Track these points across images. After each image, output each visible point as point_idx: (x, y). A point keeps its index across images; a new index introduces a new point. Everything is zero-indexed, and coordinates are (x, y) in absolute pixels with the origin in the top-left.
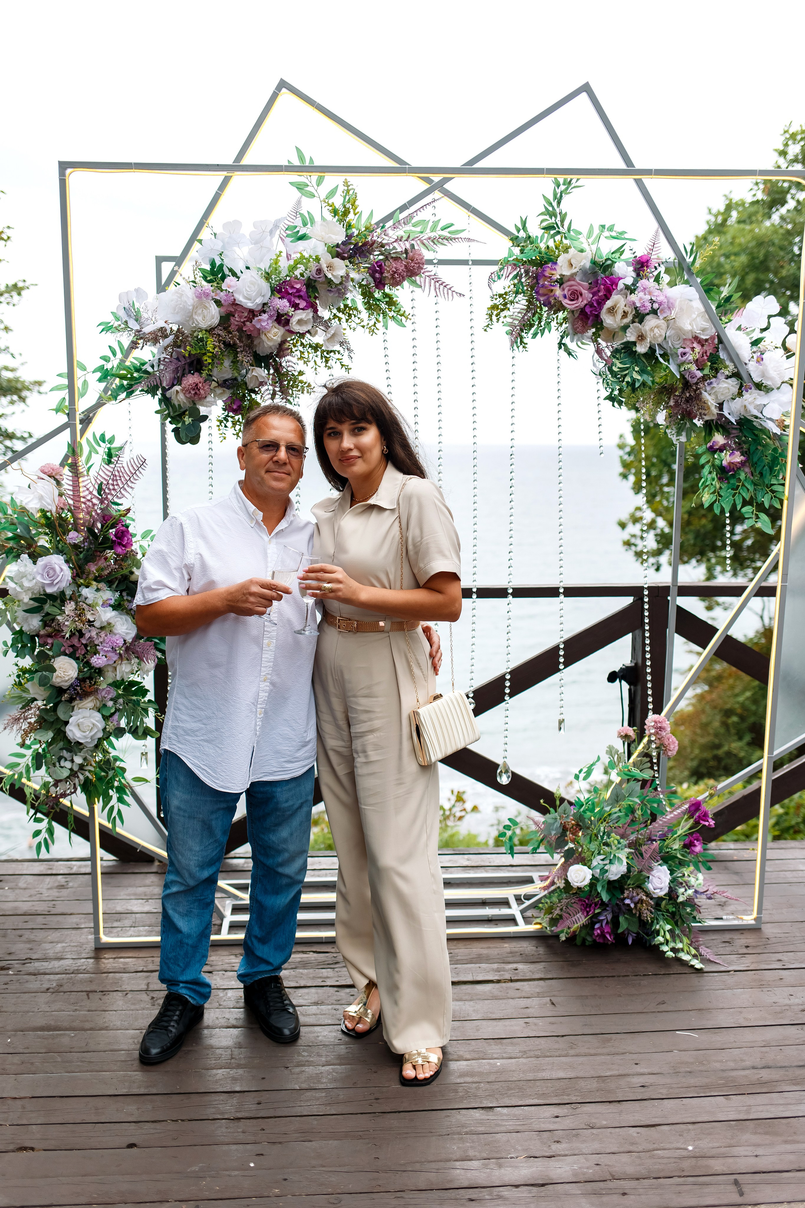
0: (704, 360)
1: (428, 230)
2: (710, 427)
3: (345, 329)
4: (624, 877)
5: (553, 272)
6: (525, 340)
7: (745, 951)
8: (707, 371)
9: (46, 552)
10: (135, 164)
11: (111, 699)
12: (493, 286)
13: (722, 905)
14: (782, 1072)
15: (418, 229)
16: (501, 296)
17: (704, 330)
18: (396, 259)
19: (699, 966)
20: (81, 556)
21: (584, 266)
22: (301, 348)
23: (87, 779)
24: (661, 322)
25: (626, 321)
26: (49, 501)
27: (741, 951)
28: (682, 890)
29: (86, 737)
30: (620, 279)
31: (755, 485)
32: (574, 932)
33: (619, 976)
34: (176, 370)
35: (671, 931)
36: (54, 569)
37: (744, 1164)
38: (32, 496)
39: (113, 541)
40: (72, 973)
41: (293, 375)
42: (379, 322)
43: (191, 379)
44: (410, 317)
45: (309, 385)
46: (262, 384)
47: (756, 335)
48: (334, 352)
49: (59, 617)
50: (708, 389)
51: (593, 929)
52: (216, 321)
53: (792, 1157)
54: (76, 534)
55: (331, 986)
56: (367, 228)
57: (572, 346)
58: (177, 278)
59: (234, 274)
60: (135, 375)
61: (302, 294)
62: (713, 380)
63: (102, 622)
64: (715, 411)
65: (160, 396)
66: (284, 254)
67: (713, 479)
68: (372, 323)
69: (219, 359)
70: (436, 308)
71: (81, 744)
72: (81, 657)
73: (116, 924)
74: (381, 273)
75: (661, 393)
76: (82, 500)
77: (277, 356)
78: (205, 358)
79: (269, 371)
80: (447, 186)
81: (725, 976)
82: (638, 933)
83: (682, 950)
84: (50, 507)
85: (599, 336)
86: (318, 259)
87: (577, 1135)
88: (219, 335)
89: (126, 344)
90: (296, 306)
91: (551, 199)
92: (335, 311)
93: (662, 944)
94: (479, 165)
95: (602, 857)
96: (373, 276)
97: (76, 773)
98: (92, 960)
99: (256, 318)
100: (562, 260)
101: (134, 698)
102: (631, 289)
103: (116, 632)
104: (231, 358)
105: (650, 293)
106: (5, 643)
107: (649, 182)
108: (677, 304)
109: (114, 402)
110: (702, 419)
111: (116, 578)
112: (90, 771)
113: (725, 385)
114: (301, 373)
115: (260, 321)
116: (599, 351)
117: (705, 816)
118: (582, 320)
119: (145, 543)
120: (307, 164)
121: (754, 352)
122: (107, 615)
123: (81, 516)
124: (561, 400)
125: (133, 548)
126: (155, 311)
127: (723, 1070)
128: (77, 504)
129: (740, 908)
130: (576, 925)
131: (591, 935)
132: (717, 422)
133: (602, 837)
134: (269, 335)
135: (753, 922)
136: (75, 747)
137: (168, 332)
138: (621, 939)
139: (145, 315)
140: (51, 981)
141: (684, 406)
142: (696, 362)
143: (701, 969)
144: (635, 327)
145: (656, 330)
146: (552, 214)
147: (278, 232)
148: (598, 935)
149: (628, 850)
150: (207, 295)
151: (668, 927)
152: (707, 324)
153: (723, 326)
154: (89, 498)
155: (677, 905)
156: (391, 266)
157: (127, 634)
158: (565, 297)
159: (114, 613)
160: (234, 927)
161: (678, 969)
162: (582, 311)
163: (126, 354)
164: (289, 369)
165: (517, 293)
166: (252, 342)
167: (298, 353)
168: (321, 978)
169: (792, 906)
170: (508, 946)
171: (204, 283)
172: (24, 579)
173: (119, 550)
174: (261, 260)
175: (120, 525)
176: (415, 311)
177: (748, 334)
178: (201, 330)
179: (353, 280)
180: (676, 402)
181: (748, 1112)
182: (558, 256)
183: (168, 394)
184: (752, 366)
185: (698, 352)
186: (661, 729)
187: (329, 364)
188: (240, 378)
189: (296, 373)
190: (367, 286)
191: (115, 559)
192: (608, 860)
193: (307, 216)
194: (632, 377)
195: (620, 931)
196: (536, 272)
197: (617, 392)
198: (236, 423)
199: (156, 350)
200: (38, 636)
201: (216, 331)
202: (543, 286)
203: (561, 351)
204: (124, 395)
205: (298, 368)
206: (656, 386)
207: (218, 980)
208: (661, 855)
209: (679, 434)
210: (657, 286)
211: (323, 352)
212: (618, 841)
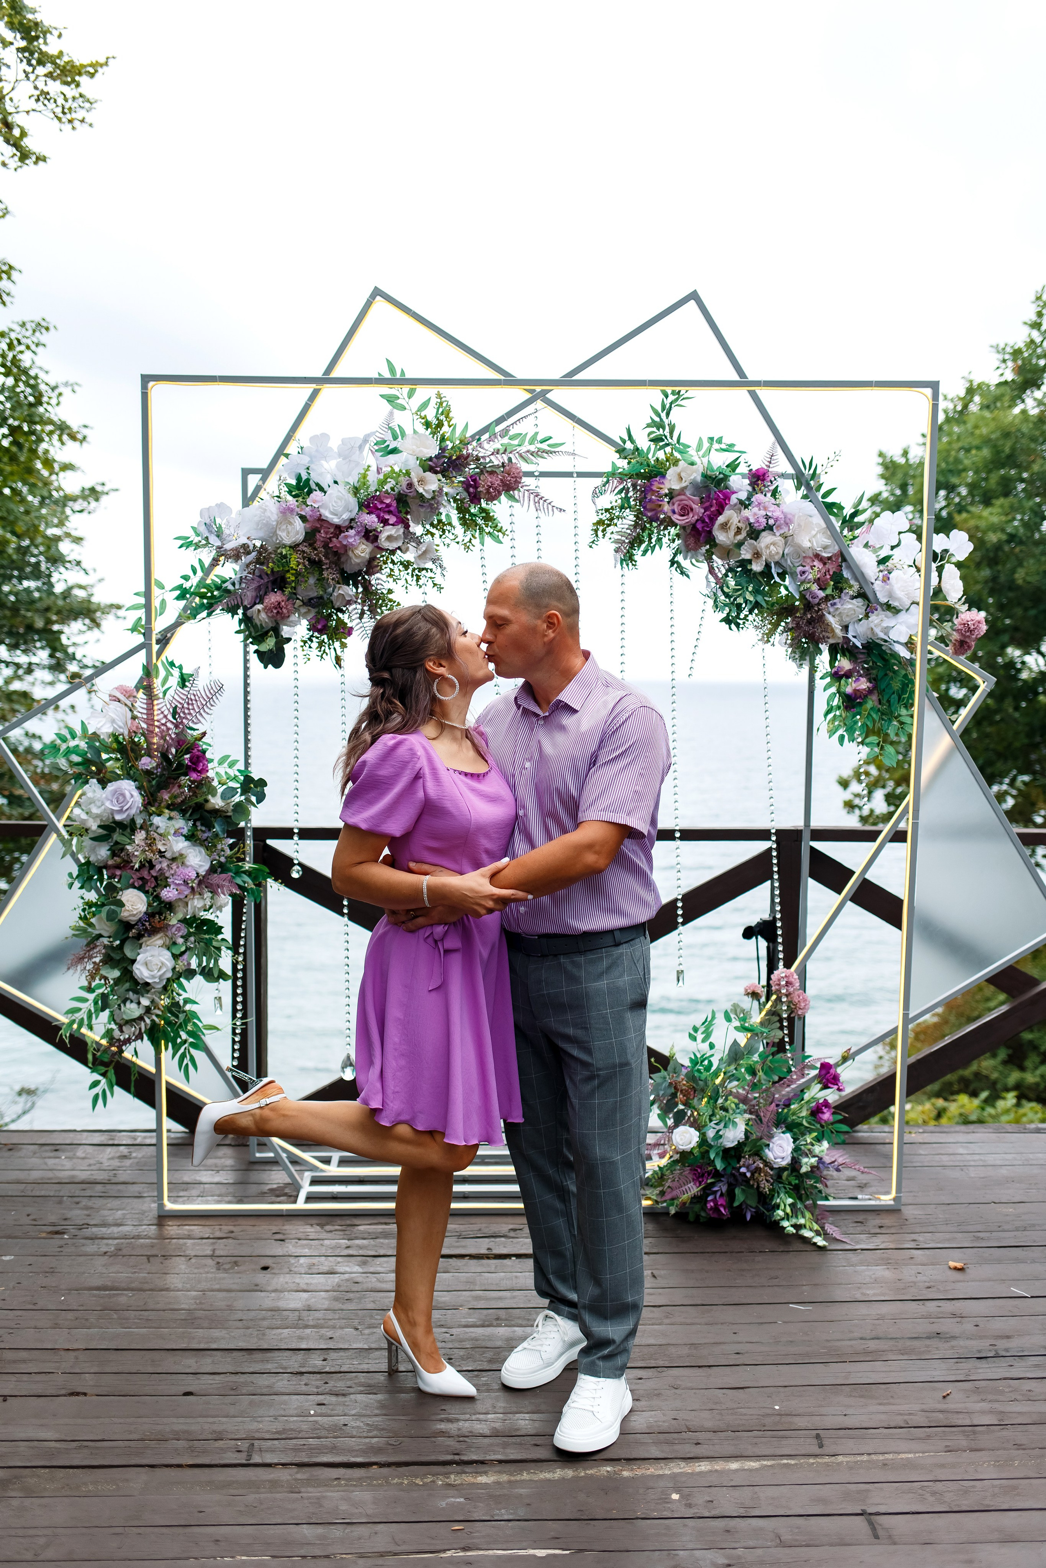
0: (826, 580)
1: (527, 443)
2: (835, 651)
3: (438, 545)
4: (740, 1146)
5: (662, 486)
6: (636, 558)
7: (878, 1231)
8: (829, 591)
9: (118, 778)
11: (182, 937)
12: (597, 500)
13: (862, 1187)
14: (891, 1343)
15: (517, 442)
16: (607, 510)
17: (825, 548)
18: (492, 473)
19: (822, 1243)
20: (154, 782)
21: (694, 479)
22: (391, 566)
23: (153, 1024)
24: (779, 540)
25: (740, 537)
26: (121, 724)
27: (873, 1231)
28: (805, 1160)
29: (153, 977)
30: (734, 493)
31: (882, 714)
32: (684, 1204)
34: (258, 588)
35: (792, 1206)
36: (123, 795)
37: (829, 1422)
38: (104, 720)
39: (188, 768)
40: (133, 1238)
41: (382, 593)
42: (475, 538)
43: (274, 598)
44: (508, 533)
46: (349, 603)
47: (883, 554)
48: (426, 569)
49: (128, 847)
50: (831, 610)
51: (706, 1202)
52: (301, 537)
53: (883, 1417)
54: (149, 759)
56: (461, 442)
57: (686, 563)
58: (262, 494)
59: (322, 489)
60: (216, 593)
61: (392, 509)
62: (837, 600)
63: (173, 853)
64: (839, 633)
65: (241, 616)
66: (374, 468)
68: (467, 539)
69: (304, 576)
70: (536, 523)
71: (147, 984)
72: (151, 890)
74: (476, 487)
75: (782, 614)
76: (156, 723)
77: (367, 573)
78: (288, 575)
79: (357, 589)
80: (549, 396)
81: (850, 1255)
82: (757, 1208)
83: (805, 1226)
84: (122, 731)
85: (713, 554)
86: (408, 473)
87: (658, 1395)
88: (304, 552)
89: (207, 562)
90: (385, 522)
91: (659, 409)
92: (428, 527)
94: (580, 376)
95: (717, 1122)
96: (467, 490)
97: (143, 1015)
98: (154, 1227)
99: (343, 535)
100: (671, 473)
101: (207, 936)
102: (744, 504)
103: (188, 863)
104: (317, 574)
105: (765, 509)
106: (70, 875)
107: (762, 392)
108: (796, 520)
109: (193, 621)
110: (826, 641)
111: (190, 806)
112: (157, 1016)
113: (850, 606)
114: (390, 591)
115: (346, 537)
116: (711, 570)
117: (835, 1079)
118: (694, 536)
120: (398, 376)
121: (881, 571)
122: (180, 845)
123: (155, 740)
124: (674, 622)
125: (209, 774)
126: (238, 526)
127: (828, 1341)
128: (151, 728)
130: (686, 1196)
131: (704, 1208)
132: (842, 646)
133: (718, 1101)
134: (356, 552)
135: (892, 1203)
136: (142, 987)
137: (251, 548)
138: (737, 1215)
139: (226, 532)
140: (110, 1246)
141: (807, 629)
142: (817, 581)
143: (824, 1247)
144: (750, 544)
145: (772, 547)
146: (660, 425)
147: (367, 446)
148: (712, 1209)
149: (747, 1116)
150: (291, 511)
151: (790, 1201)
152: (828, 541)
153: (848, 543)
154: (163, 721)
155: (800, 1177)
156: (485, 481)
157: (201, 866)
158: (674, 512)
159: (187, 843)
160: (312, 1197)
161: (799, 1246)
162: (694, 526)
163: (207, 572)
164: (379, 587)
165: (622, 507)
166: (339, 559)
167: (388, 570)
169: (940, 1190)
171: (289, 498)
172: (92, 806)
173: (194, 776)
174: (350, 475)
175: (195, 751)
176: (515, 527)
177: (875, 550)
178: (285, 546)
179: (447, 494)
180: (798, 624)
182: (668, 469)
183: (249, 613)
184: (878, 586)
185: (819, 571)
186: (788, 984)
187: (421, 582)
188: (325, 597)
189: (385, 592)
190: (462, 500)
191: (189, 786)
192: (722, 1125)
193: (397, 429)
194: (745, 598)
195: (736, 1204)
196: (644, 485)
197: (734, 614)
198: (321, 644)
199: (237, 568)
200: (106, 867)
201: (301, 548)
202: (651, 500)
203: (673, 568)
204: (204, 614)
205: (387, 586)
206: (776, 607)
207: (290, 1248)
208: (784, 1122)
209: (802, 658)
210: (773, 500)
211: (414, 570)
212: (737, 1105)
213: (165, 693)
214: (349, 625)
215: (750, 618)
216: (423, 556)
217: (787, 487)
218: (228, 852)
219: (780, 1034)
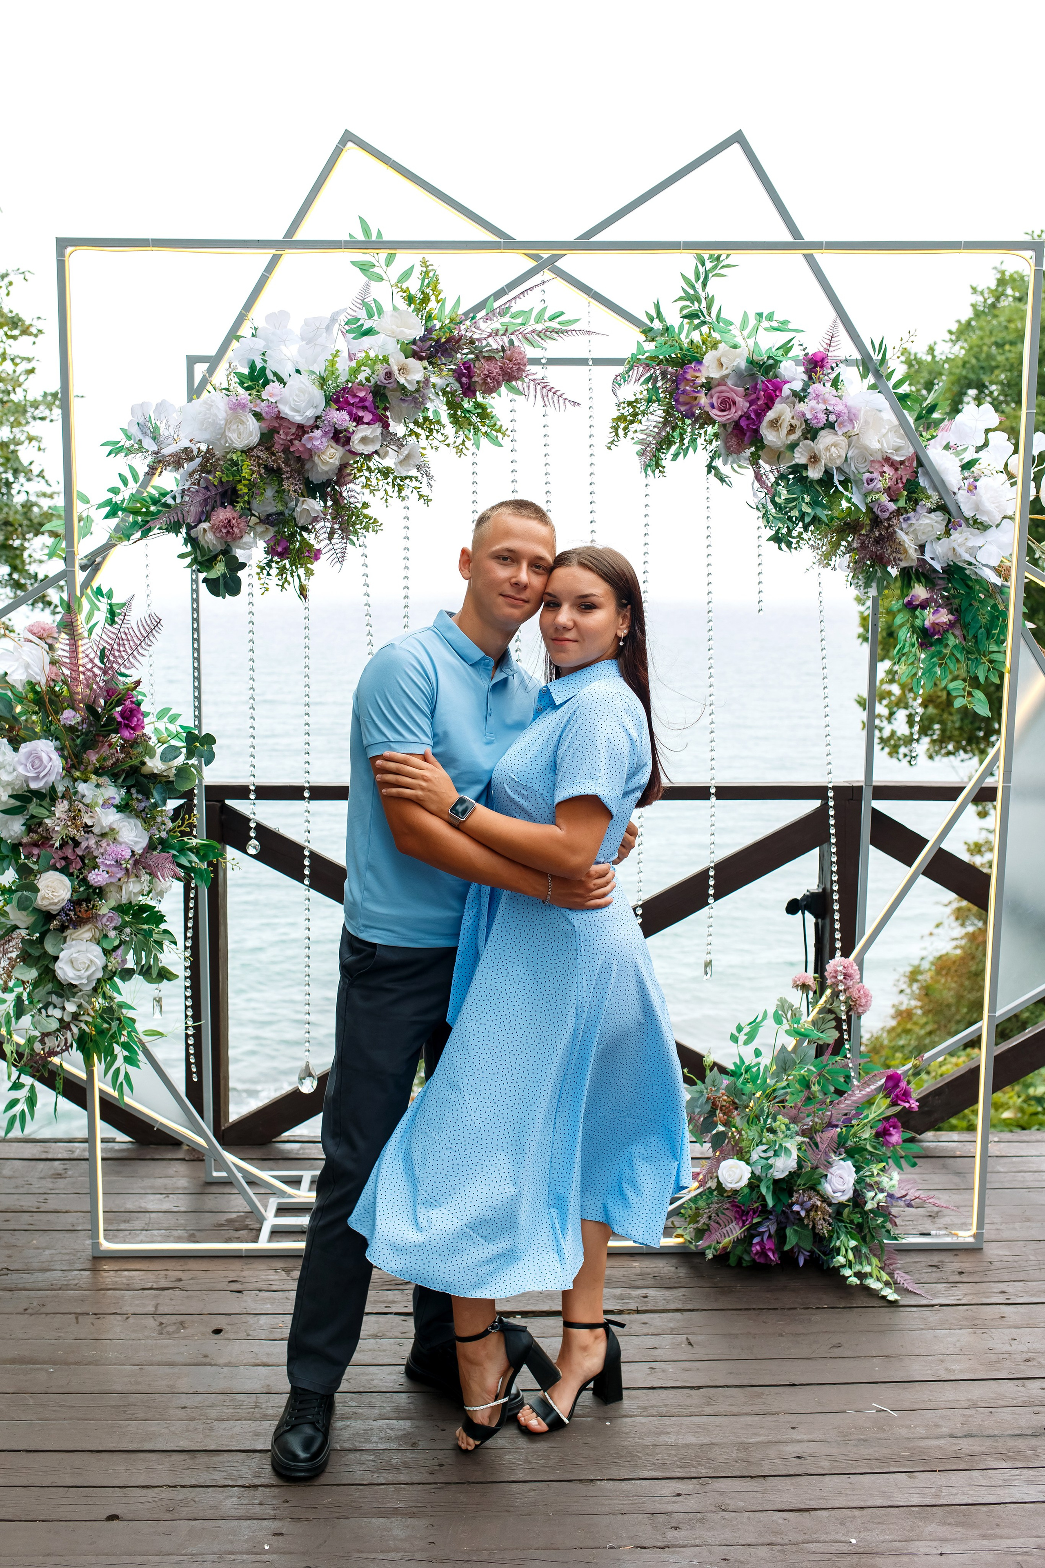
0: (899, 489)
1: (532, 321)
2: (908, 576)
3: (424, 449)
4: (793, 1176)
5: (698, 374)
6: (664, 463)
7: (957, 1278)
8: (902, 503)
9: (34, 736)
10: (153, 240)
11: (115, 928)
12: (618, 392)
13: (932, 1216)
14: (988, 1442)
15: (519, 321)
16: (629, 404)
17: (897, 449)
18: (489, 359)
19: (892, 1296)
20: (78, 741)
21: (738, 367)
22: (367, 474)
23: (82, 1033)
24: (842, 441)
25: (793, 437)
26: (37, 670)
27: (952, 1279)
28: (871, 1194)
29: (80, 978)
30: (786, 382)
31: (968, 653)
32: (725, 1248)
33: (783, 1309)
34: (206, 501)
35: (855, 1250)
36: (39, 758)
38: (16, 664)
39: (119, 723)
40: (60, 1289)
41: (356, 508)
42: (469, 439)
43: (223, 514)
44: (508, 433)
45: (376, 521)
46: (316, 519)
47: (968, 456)
48: (410, 478)
49: (47, 821)
50: (904, 526)
51: (751, 1244)
52: (255, 439)
54: (72, 713)
55: (396, 1314)
56: (452, 321)
57: (725, 470)
58: (209, 386)
59: (281, 380)
60: (153, 508)
61: (367, 404)
62: (912, 514)
63: (102, 827)
64: (913, 554)
65: (184, 535)
66: (346, 354)
67: (913, 645)
68: (459, 441)
69: (259, 488)
70: (544, 421)
71: (75, 986)
72: (76, 872)
73: (123, 1226)
74: (470, 376)
75: (844, 531)
76: (81, 669)
77: (337, 483)
78: (239, 487)
79: (325, 503)
80: (559, 264)
81: (926, 1312)
82: (812, 1252)
83: (871, 1275)
84: (38, 678)
85: (760, 457)
86: (386, 360)
87: (702, 1519)
88: (259, 457)
89: (142, 469)
90: (359, 420)
91: (693, 278)
92: (412, 426)
93: (843, 1266)
94: (598, 238)
95: (764, 1147)
96: (459, 380)
97: (69, 1024)
98: (88, 1273)
99: (306, 436)
100: (709, 358)
101: (145, 927)
102: (800, 396)
103: (121, 840)
104: (276, 488)
105: (825, 401)
107: (820, 256)
108: (861, 416)
109: (126, 543)
110: (897, 565)
111: (123, 770)
112: (86, 1023)
113: (927, 521)
114: (365, 505)
115: (311, 439)
116: (758, 477)
117: (906, 1095)
118: (736, 436)
119: (161, 725)
120: (374, 238)
121: (966, 478)
122: (109, 818)
123: (79, 690)
124: (711, 541)
125: (145, 731)
126: (178, 426)
127: (909, 1439)
128: (74, 675)
129: (957, 1221)
130: (727, 1239)
131: (749, 1252)
132: (917, 570)
133: (765, 1121)
134: (324, 457)
135: (971, 1240)
136: (66, 990)
137: (195, 452)
138: (788, 1259)
139: (163, 431)
140: (31, 1299)
141: (873, 549)
142: (888, 490)
143: (896, 1301)
144: (806, 446)
145: (833, 449)
146: (695, 299)
147: (337, 326)
148: (757, 1252)
149: (800, 1139)
150: (244, 406)
151: (853, 1243)
152: (902, 441)
153: (925, 443)
154: (89, 666)
155: (864, 1214)
156: (481, 368)
157: (136, 843)
158: (713, 406)
159: (119, 816)
160: (277, 1233)
161: (863, 1300)
162: (737, 424)
163: (145, 484)
164: (352, 500)
165: (649, 401)
166: (303, 466)
167: (363, 479)
168: (384, 1302)
169: (1029, 1220)
170: (637, 1265)
171: (241, 391)
172: (2, 772)
173: (126, 733)
174: (315, 362)
175: (128, 702)
176: (516, 426)
177: (957, 454)
178: (236, 451)
179: (434, 386)
180: (863, 543)
181: (938, 1495)
182: (705, 353)
183: (193, 533)
184: (963, 498)
185: (891, 479)
186: (846, 976)
187: (403, 494)
188: (287, 512)
189: (359, 506)
190: (453, 393)
191: (122, 746)
192: (771, 1153)
193: (373, 305)
194: (800, 511)
195: (787, 1248)
196: (676, 374)
197: (785, 531)
198: (282, 571)
199: (178, 477)
200: (20, 844)
201: (256, 452)
202: (684, 392)
203: (711, 476)
204: (138, 535)
205: (362, 499)
206: (836, 523)
207: (249, 1302)
208: (843, 1146)
209: (867, 585)
210: (834, 392)
211: (395, 478)
212: (786, 1125)
213: (90, 631)
214: (317, 547)
215: (805, 536)
216: (405, 461)
217: (850, 375)
218: (170, 825)
219: (836, 1035)
